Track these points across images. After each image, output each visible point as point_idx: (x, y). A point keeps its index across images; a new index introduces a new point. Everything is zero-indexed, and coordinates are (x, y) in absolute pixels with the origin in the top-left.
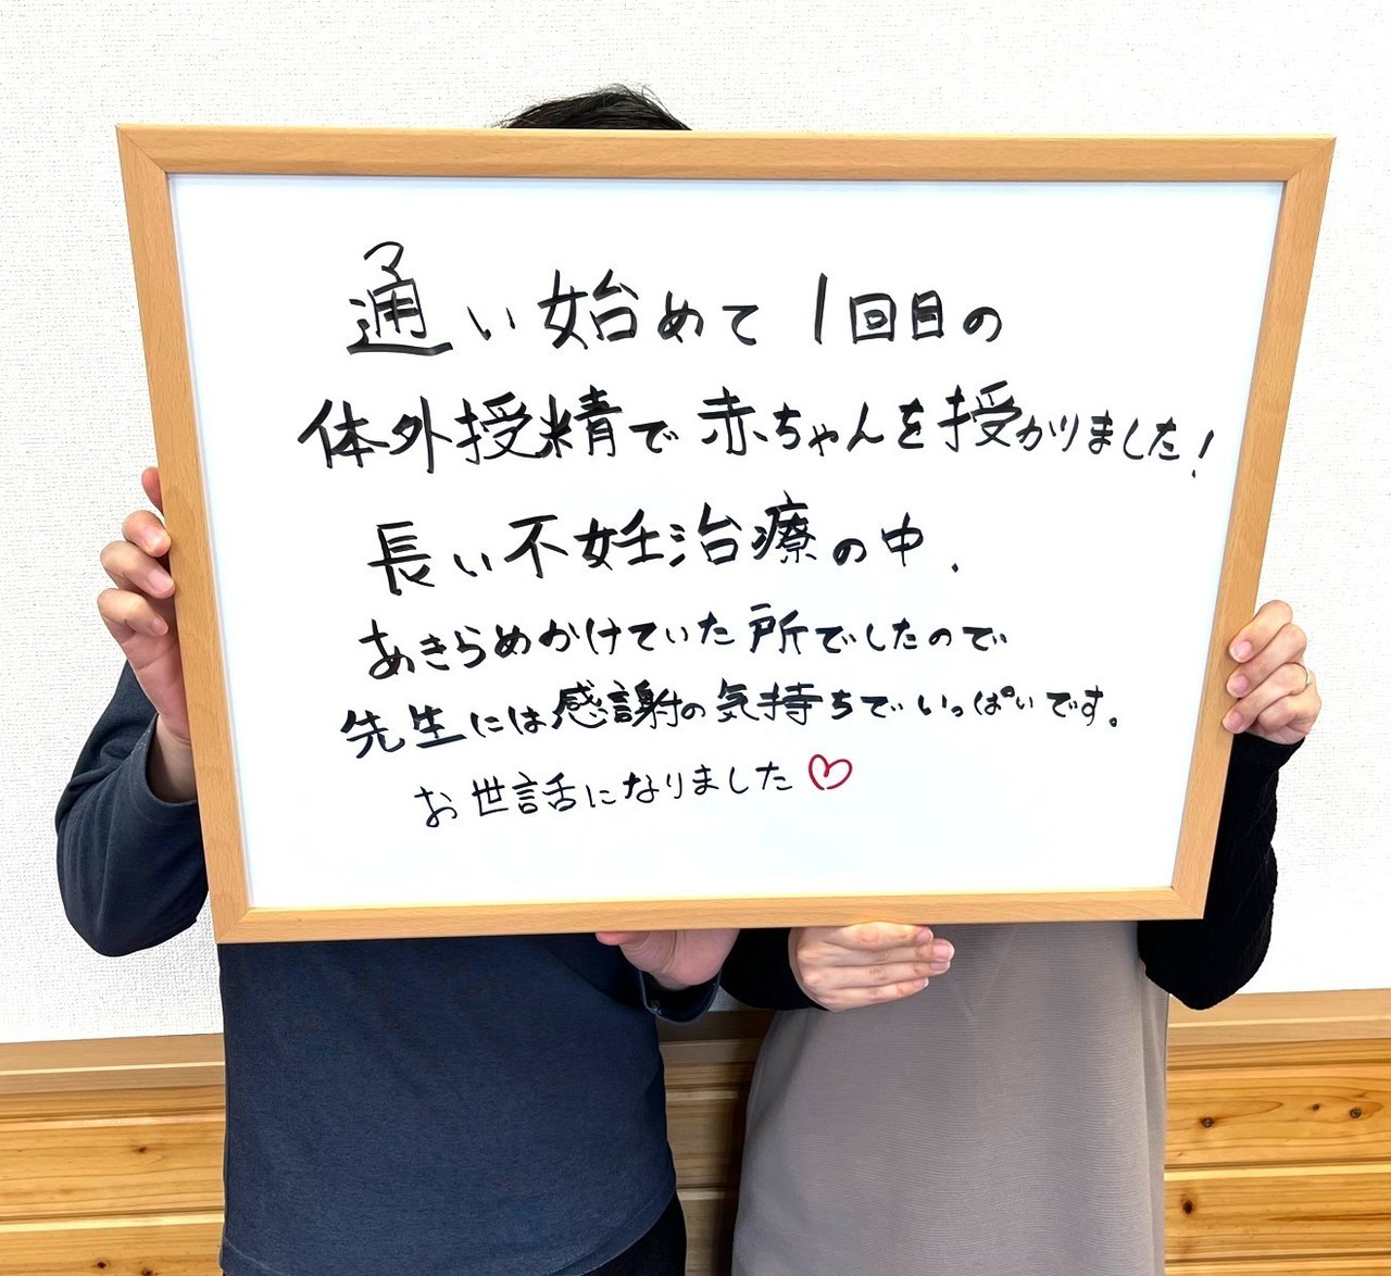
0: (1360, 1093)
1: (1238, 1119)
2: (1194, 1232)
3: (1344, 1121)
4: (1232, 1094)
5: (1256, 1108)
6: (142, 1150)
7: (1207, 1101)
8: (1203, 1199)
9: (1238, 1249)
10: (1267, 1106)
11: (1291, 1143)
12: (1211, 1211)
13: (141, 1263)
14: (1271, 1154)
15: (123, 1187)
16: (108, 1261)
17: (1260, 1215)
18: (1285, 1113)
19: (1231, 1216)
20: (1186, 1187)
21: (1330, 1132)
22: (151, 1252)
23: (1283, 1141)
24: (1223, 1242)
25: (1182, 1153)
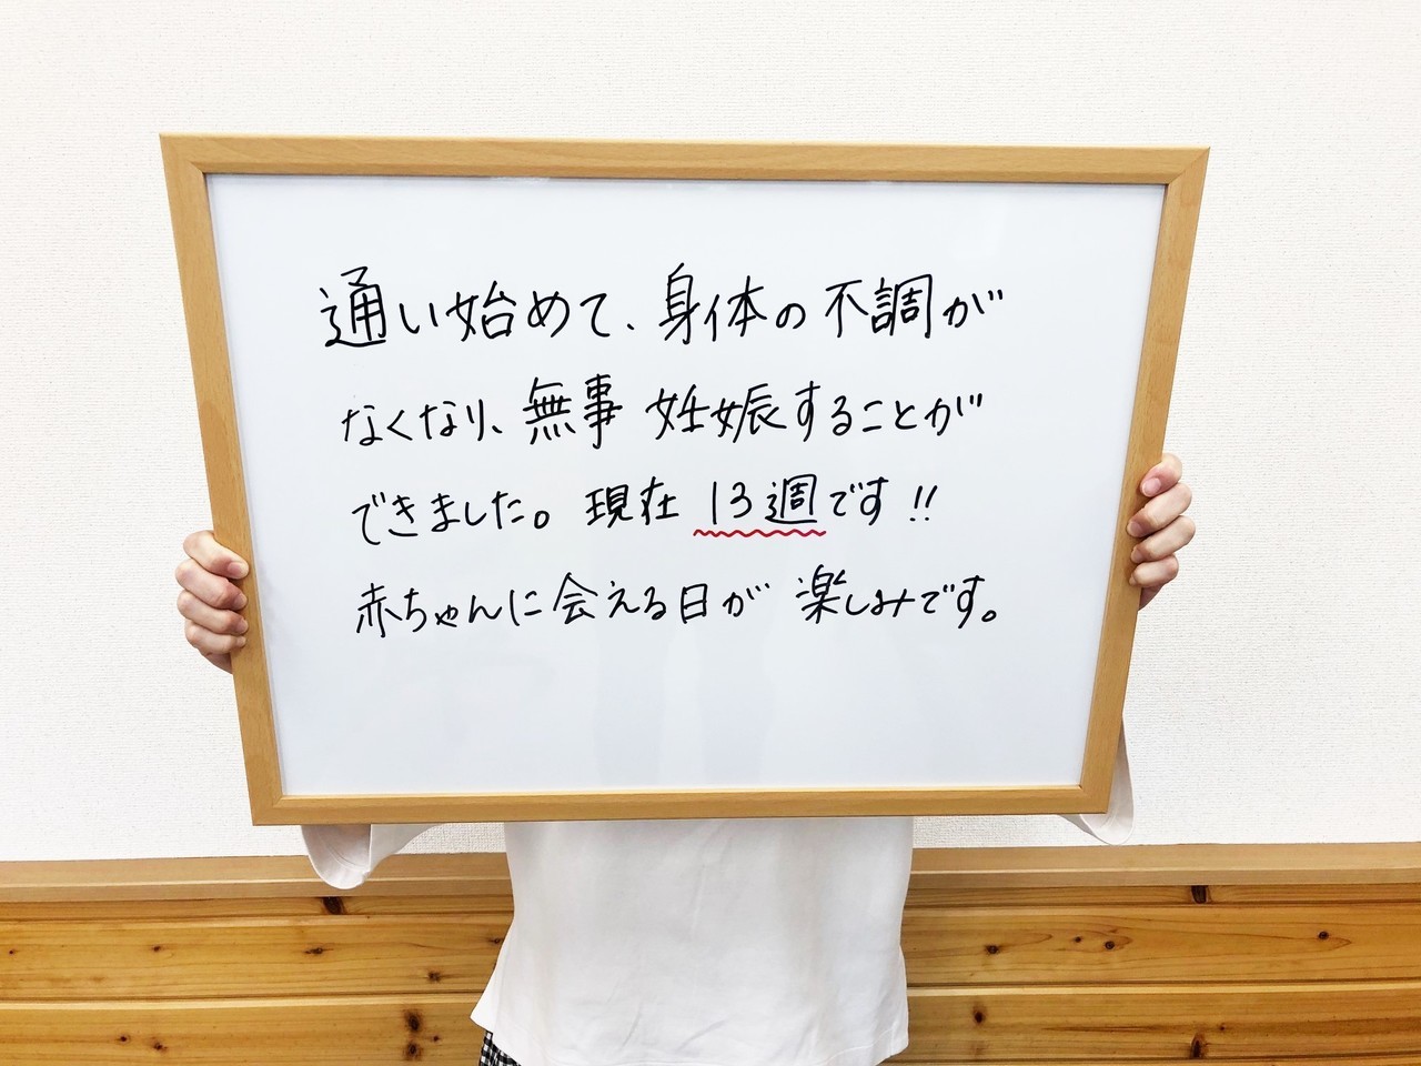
0: (1111, 929)
1: (1017, 947)
3: (1102, 951)
5: (1031, 939)
6: (157, 949)
7: (990, 934)
8: (990, 1012)
9: (1021, 1052)
10: (1040, 938)
11: (1059, 967)
12: (997, 1021)
13: (154, 1038)
14: (1043, 977)
15: (141, 978)
16: (130, 1037)
17: (1035, 1025)
18: (1055, 944)
19: (1013, 1026)
20: (977, 1000)
21: (1091, 961)
22: (163, 1031)
23: (1053, 966)
24: (1007, 1047)
25: (973, 974)
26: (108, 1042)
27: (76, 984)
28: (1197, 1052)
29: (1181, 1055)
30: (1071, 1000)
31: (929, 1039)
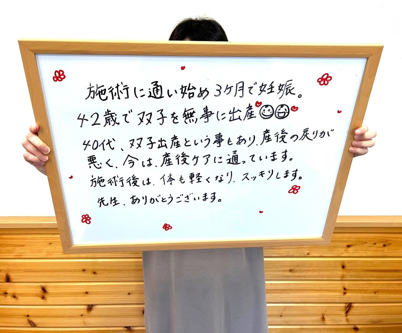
0: (386, 240)
1: (356, 246)
2: (345, 273)
3: (382, 247)
4: (354, 240)
5: (361, 243)
7: (349, 241)
8: (347, 265)
9: (355, 278)
10: (363, 243)
11: (369, 252)
12: (349, 268)
13: (93, 270)
14: (364, 255)
16: (86, 270)
17: (360, 270)
18: (367, 245)
19: (354, 270)
20: (343, 262)
21: (379, 250)
22: (96, 268)
23: (367, 252)
24: (351, 276)
25: (342, 253)
26: (79, 271)
30: (371, 262)
31: (328, 273)
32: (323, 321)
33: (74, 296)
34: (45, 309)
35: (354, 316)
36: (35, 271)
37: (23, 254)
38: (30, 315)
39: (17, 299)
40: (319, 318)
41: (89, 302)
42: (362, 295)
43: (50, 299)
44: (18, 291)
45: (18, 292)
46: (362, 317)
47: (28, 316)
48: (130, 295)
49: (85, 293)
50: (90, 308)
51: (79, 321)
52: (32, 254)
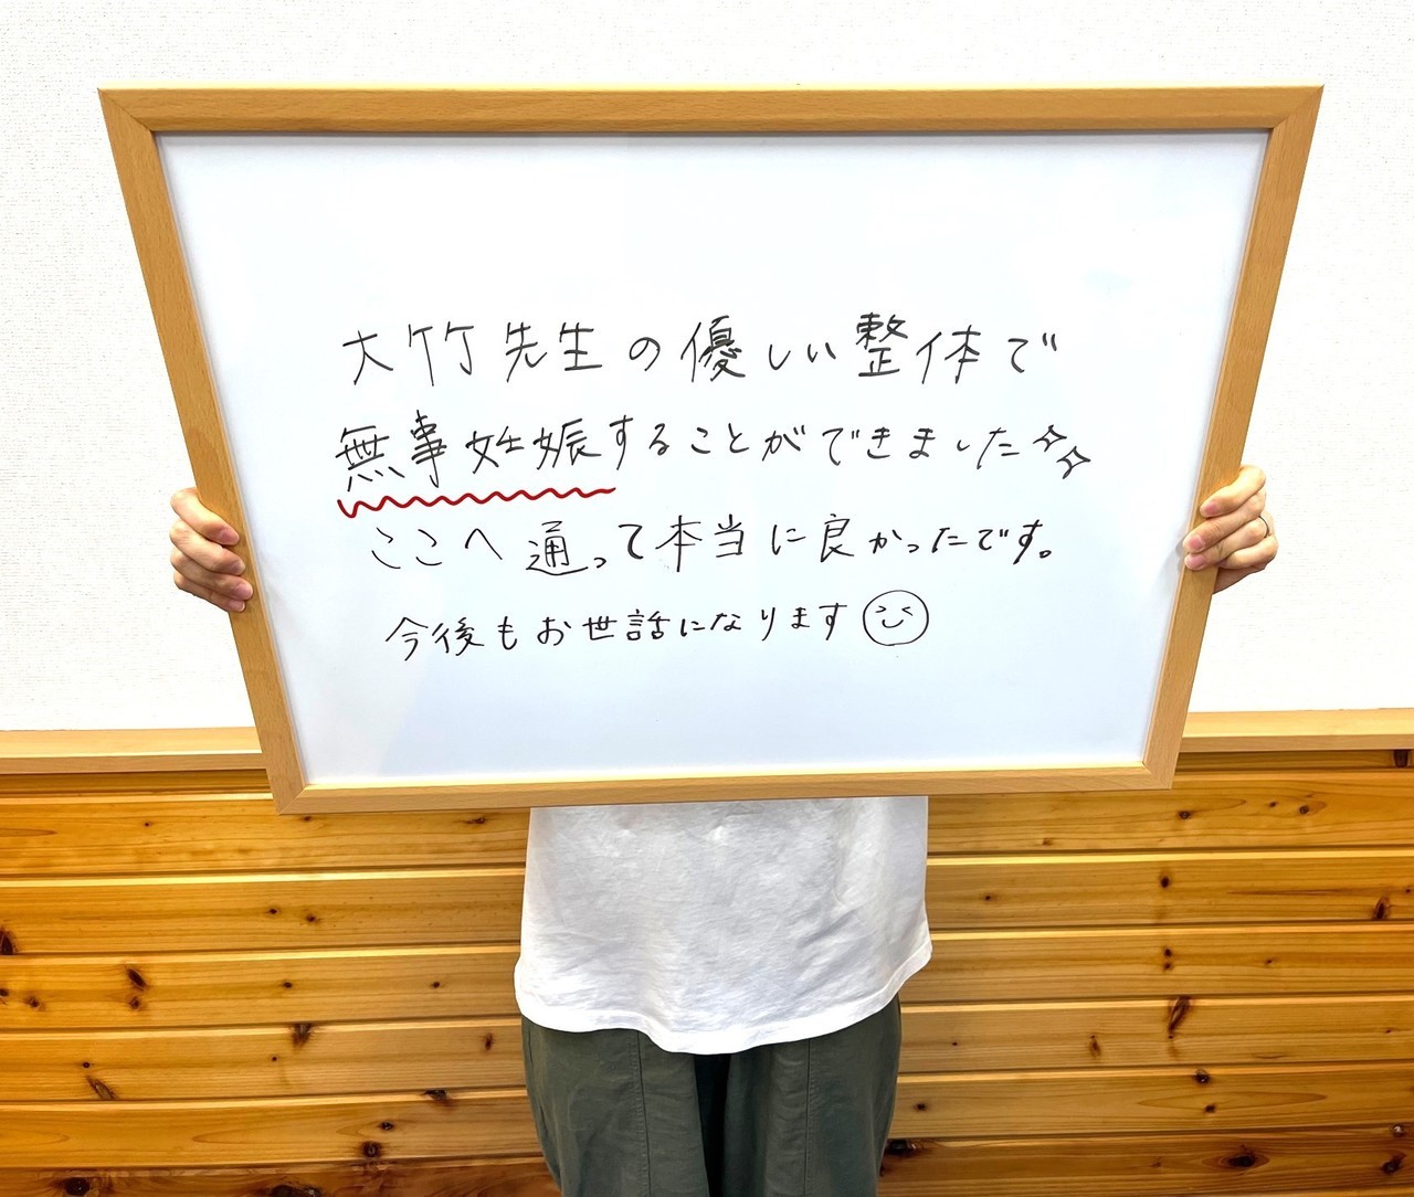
0: (1308, 793)
1: (1209, 812)
2: (1169, 902)
3: (1294, 817)
4: (1203, 793)
5: (1225, 804)
6: (307, 819)
7: (1186, 798)
8: (1176, 877)
9: (1202, 916)
10: (1234, 803)
11: (1251, 832)
12: (1183, 885)
13: (306, 910)
14: (1235, 841)
15: (291, 849)
16: (279, 908)
17: (1221, 889)
18: (1247, 809)
19: (1199, 890)
20: (1166, 866)
21: (1283, 824)
22: (315, 901)
23: (1244, 832)
24: (1190, 911)
25: (1162, 839)
26: (257, 914)
27: (220, 856)
28: (1380, 914)
29: (1366, 917)
30: (1260, 864)
31: (1113, 904)
32: (1093, 1055)
33: (243, 996)
34: (146, 1041)
35: (1196, 1039)
36: (99, 918)
37: (55, 861)
38: (95, 1060)
39: (43, 1008)
40: (1081, 1046)
41: (298, 1015)
42: (1225, 969)
43: (158, 1010)
44: (47, 983)
45: (46, 987)
46: (1222, 1042)
47: (86, 1065)
48: (439, 990)
49: (280, 986)
50: (302, 1033)
51: (267, 1076)
52: (85, 860)
